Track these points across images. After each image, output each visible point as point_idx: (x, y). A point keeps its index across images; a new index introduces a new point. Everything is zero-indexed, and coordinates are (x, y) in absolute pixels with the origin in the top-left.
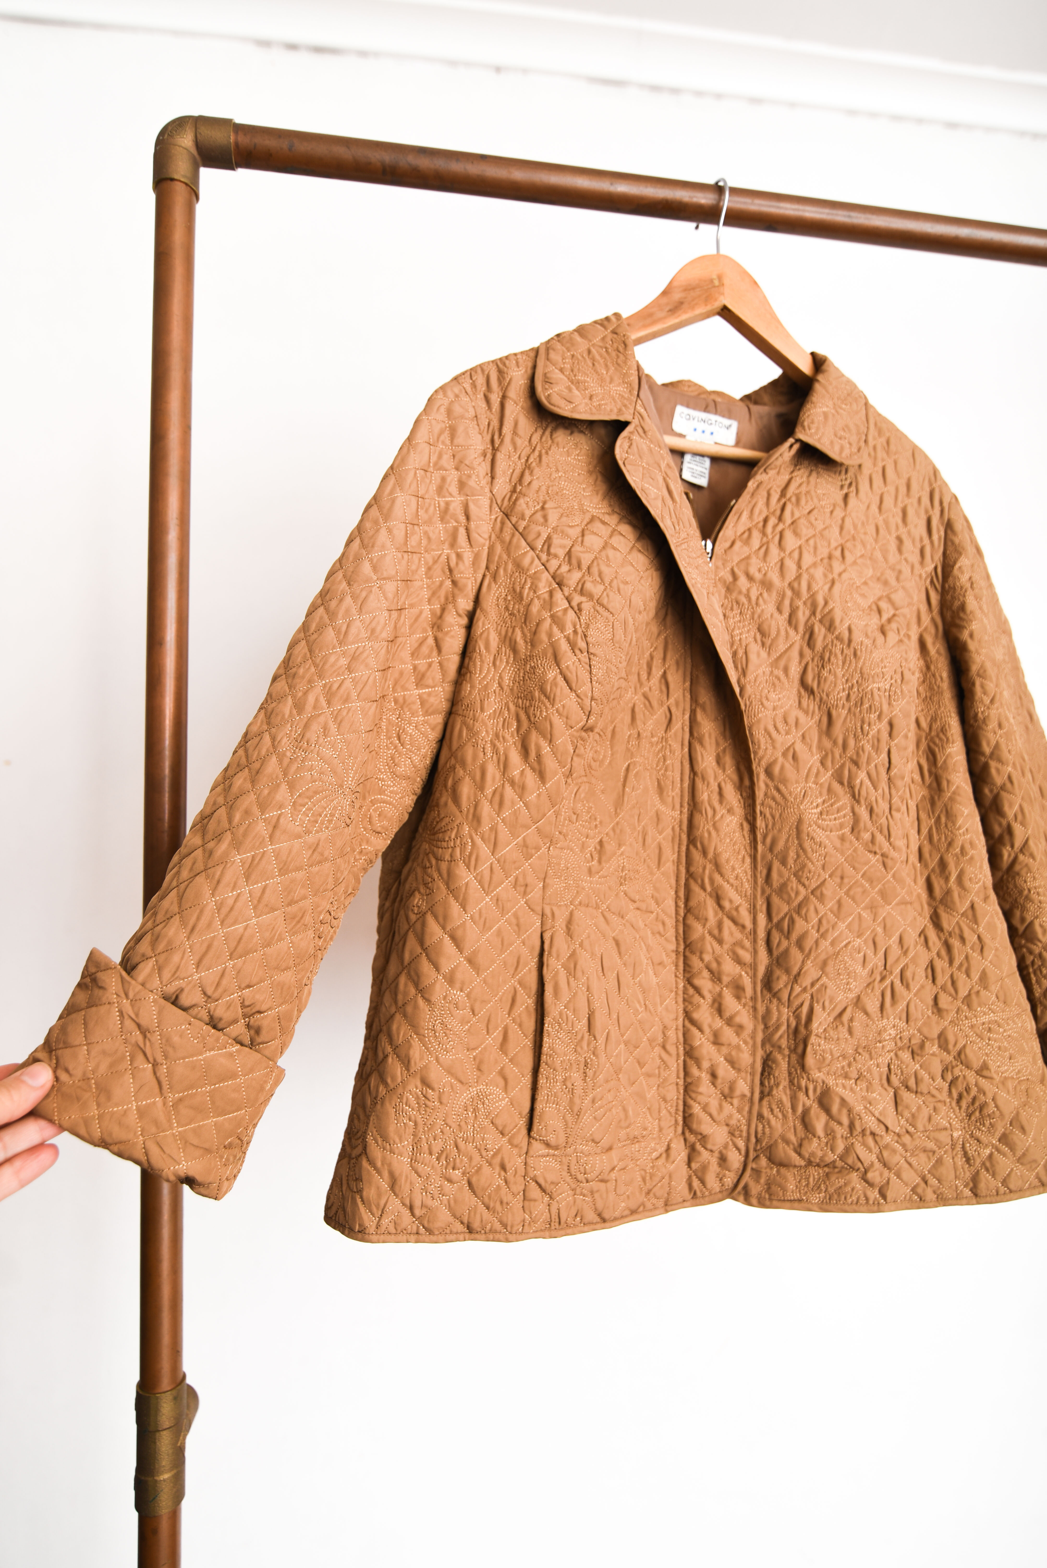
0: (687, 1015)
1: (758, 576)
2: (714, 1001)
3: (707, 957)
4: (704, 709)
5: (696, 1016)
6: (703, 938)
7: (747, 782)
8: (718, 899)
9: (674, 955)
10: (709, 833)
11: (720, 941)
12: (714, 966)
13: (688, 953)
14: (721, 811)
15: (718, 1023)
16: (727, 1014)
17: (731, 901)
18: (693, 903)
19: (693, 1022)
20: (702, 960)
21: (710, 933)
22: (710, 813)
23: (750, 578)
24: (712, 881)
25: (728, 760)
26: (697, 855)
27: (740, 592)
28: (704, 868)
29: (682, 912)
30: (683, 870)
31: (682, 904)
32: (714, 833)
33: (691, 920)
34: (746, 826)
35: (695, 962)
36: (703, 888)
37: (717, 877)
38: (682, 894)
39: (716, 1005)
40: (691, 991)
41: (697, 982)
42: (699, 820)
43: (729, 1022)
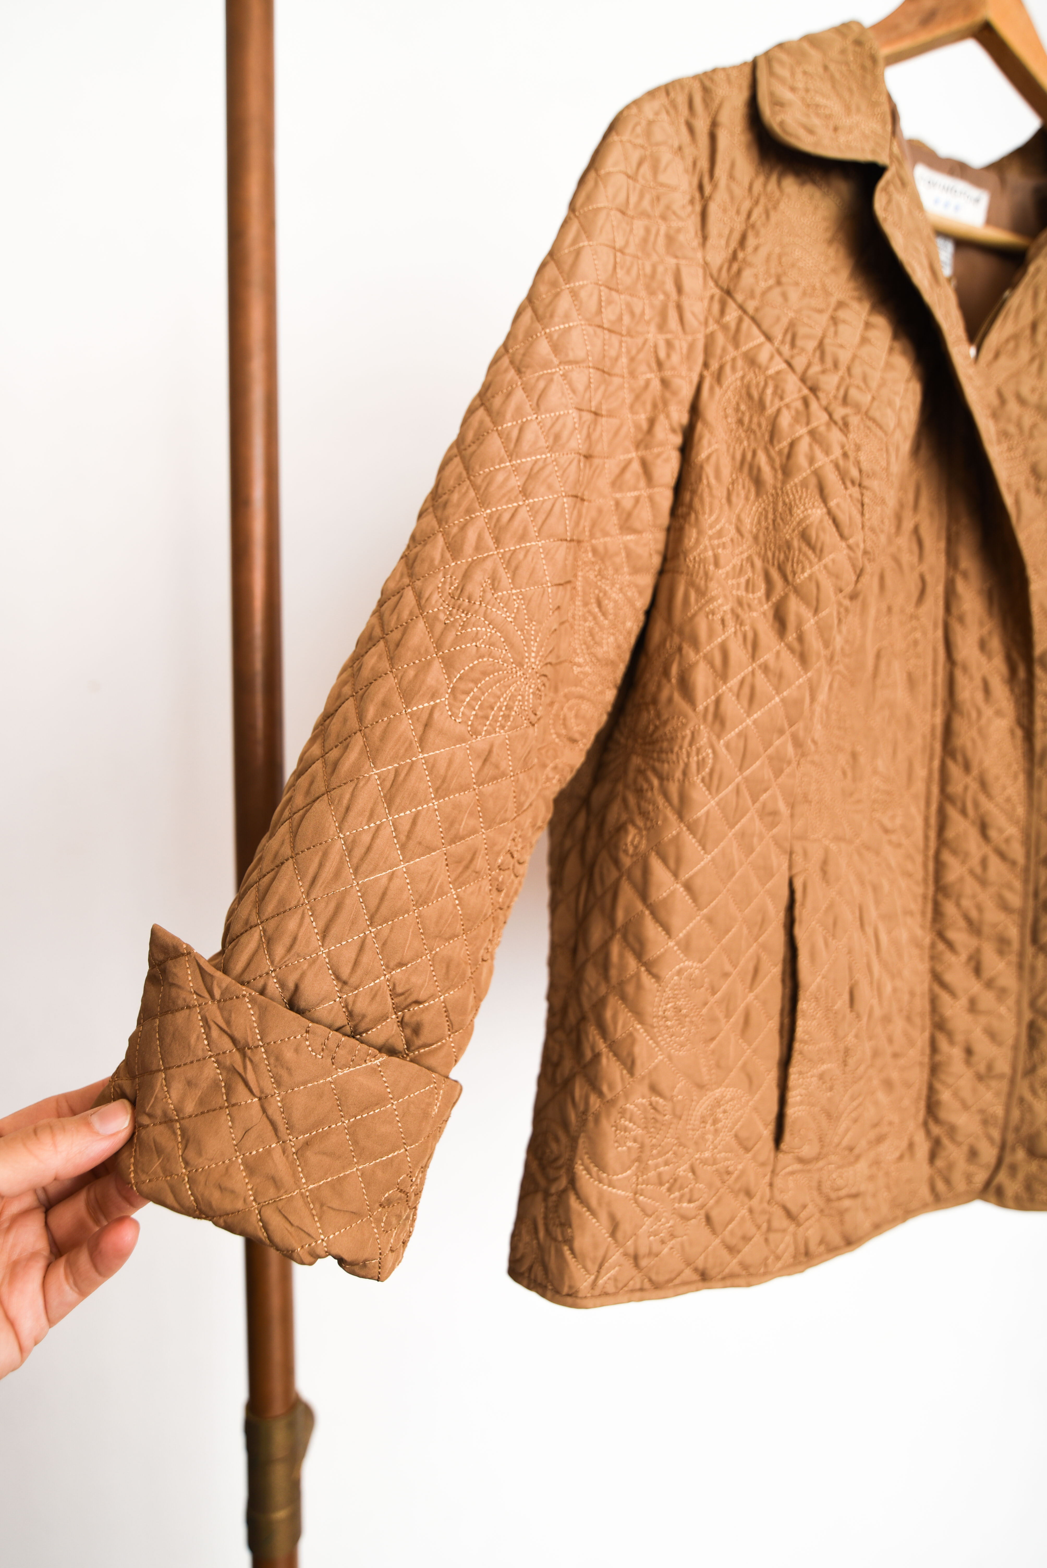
0: (937, 978)
1: (1033, 399)
2: (970, 958)
3: (966, 903)
4: (965, 575)
5: (948, 977)
6: (961, 879)
7: (1022, 674)
8: (983, 828)
9: (920, 900)
10: (974, 742)
11: (983, 882)
12: (974, 914)
13: (940, 897)
14: (988, 712)
15: (977, 987)
16: (987, 974)
17: (1001, 831)
18: (950, 834)
19: (944, 985)
20: (958, 905)
21: (972, 872)
22: (974, 715)
23: (1021, 401)
24: (976, 805)
25: (996, 644)
26: (955, 770)
27: (1009, 420)
28: (966, 788)
29: (933, 844)
30: (935, 790)
31: (933, 834)
32: (979, 742)
33: (947, 857)
34: (1019, 733)
35: (949, 908)
36: (964, 812)
37: (982, 799)
38: (933, 821)
39: (973, 964)
40: (941, 946)
41: (952, 935)
42: (959, 724)
43: (989, 984)
